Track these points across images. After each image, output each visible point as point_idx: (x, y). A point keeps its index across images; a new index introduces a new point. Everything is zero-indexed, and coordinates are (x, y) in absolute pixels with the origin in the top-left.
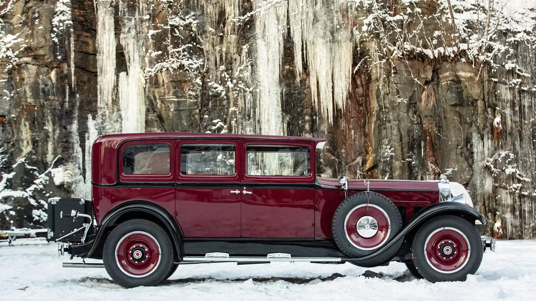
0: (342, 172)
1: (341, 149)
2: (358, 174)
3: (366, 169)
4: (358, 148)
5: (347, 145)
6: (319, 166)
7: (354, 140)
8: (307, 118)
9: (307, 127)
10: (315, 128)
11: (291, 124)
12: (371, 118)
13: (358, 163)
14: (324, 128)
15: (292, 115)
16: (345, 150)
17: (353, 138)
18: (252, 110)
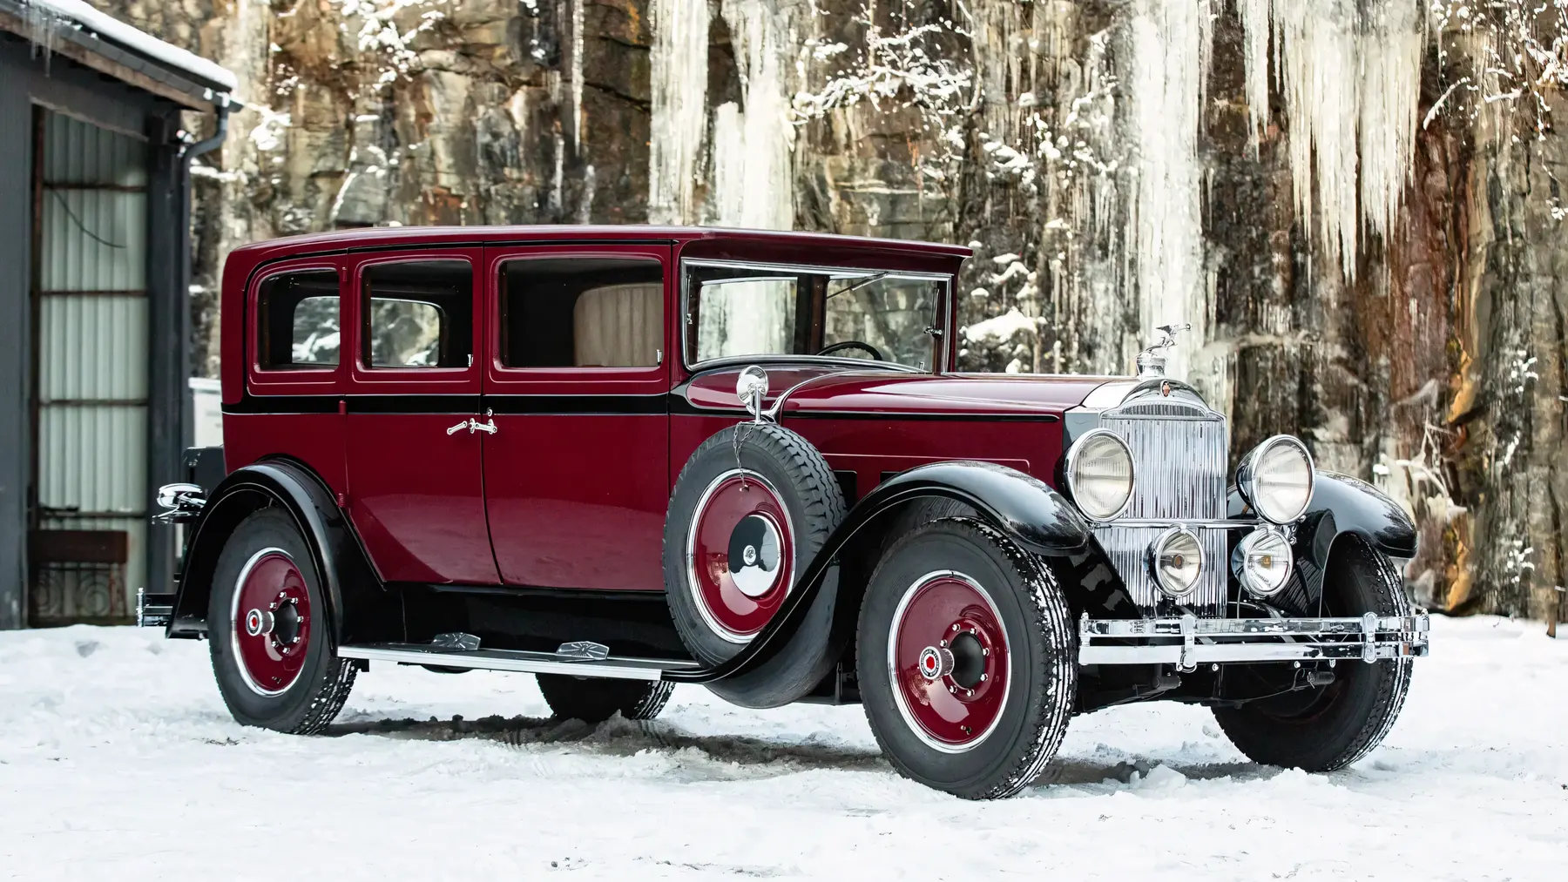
0: (1378, 425)
1: (1377, 356)
2: (1427, 433)
3: (1451, 418)
4: (1428, 354)
5: (1396, 344)
6: (1310, 404)
7: (1418, 330)
8: (1278, 258)
9: (1277, 284)
10: (1299, 291)
11: (1230, 276)
12: (1469, 263)
13: (1427, 400)
14: (1328, 289)
15: (1232, 248)
16: (1390, 357)
17: (1414, 322)
18: (1113, 230)
